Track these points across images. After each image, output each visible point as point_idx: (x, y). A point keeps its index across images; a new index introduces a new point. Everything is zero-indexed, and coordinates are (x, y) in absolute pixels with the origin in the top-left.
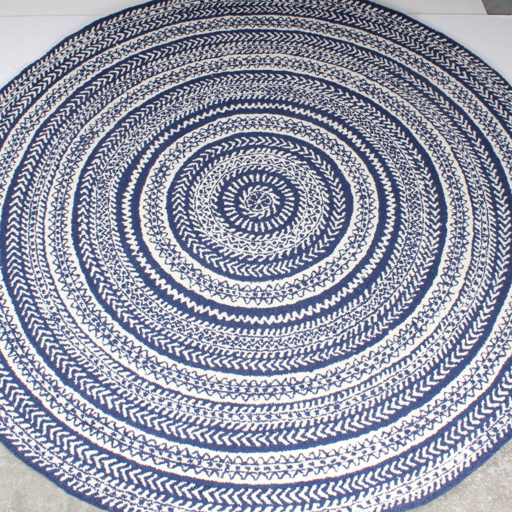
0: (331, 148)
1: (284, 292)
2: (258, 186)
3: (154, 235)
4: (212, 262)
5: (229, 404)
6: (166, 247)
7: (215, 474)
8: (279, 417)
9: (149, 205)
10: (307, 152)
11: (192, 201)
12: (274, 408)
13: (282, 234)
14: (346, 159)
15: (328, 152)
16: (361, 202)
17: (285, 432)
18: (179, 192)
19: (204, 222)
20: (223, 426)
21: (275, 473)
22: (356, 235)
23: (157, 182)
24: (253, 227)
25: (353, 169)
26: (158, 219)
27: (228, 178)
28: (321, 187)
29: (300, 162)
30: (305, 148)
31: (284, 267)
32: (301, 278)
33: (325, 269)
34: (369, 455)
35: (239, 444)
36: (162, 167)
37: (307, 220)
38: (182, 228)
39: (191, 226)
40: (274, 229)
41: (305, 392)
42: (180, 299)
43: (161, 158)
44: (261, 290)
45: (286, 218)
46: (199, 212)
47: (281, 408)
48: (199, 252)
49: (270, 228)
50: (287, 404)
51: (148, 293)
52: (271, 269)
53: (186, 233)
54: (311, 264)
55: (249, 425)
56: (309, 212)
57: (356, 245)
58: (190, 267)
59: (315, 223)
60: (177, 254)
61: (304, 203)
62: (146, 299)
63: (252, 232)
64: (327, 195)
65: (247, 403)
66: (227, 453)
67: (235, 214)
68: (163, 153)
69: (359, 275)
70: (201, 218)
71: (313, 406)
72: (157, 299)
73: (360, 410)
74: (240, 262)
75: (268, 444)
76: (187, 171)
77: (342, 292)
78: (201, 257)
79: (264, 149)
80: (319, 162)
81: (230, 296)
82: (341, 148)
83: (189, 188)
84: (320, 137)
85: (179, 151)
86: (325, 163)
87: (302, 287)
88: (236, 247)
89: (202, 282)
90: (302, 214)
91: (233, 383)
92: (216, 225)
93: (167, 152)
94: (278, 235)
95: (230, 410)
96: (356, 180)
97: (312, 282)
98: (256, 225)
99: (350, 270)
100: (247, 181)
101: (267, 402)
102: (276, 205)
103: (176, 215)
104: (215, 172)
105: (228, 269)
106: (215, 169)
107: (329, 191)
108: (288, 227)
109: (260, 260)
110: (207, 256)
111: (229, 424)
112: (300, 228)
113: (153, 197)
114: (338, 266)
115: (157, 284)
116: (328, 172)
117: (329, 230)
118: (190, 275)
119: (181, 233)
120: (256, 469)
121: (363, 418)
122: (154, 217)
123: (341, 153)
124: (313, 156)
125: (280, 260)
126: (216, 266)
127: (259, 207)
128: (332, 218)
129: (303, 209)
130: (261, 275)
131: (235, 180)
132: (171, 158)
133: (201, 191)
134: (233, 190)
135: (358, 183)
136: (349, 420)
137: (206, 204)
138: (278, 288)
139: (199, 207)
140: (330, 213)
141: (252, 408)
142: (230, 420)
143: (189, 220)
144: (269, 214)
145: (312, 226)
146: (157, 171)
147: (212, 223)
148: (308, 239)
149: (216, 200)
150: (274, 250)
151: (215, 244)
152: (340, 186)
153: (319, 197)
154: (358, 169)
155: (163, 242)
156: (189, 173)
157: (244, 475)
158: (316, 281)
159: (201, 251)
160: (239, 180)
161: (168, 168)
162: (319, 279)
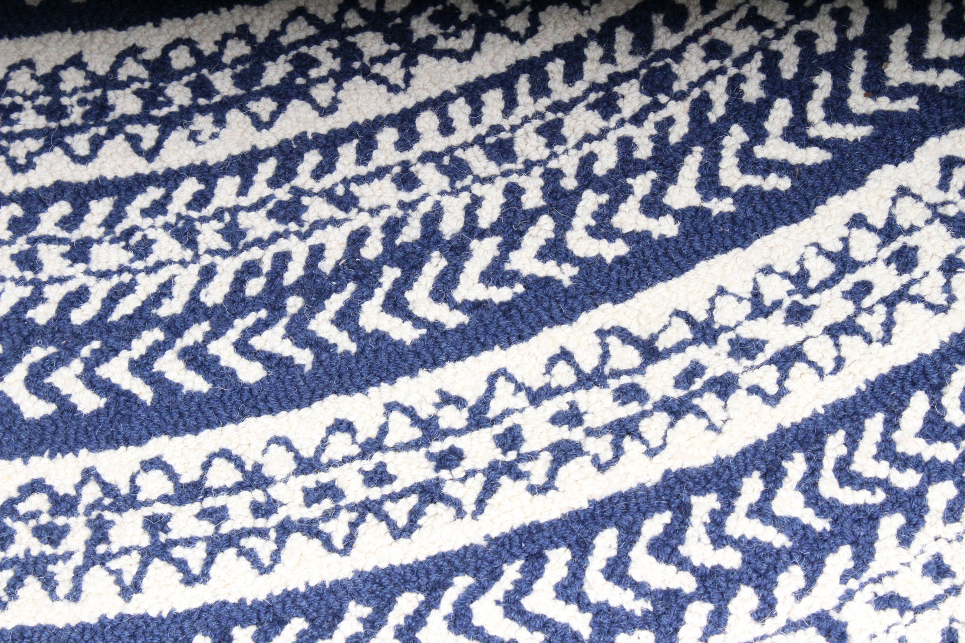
5: (60, 190)
7: (32, 585)
8: (347, 202)
12: (313, 158)
17: (390, 275)
20: (42, 314)
21: (366, 508)
34: (890, 302)
35: (145, 393)
41: (466, 40)
47: (348, 152)
50: (378, 123)
55: (187, 279)
65: (159, 166)
66: (86, 458)
71: (526, 104)
73: (788, 69)
75: (304, 358)
91: (72, 79)
95: (69, 222)
101: (267, 139)
111: (80, 296)
120: (258, 510)
121: (815, 111)
136: (737, 136)
141: (190, 187)
142: (78, 275)
157: (195, 557)
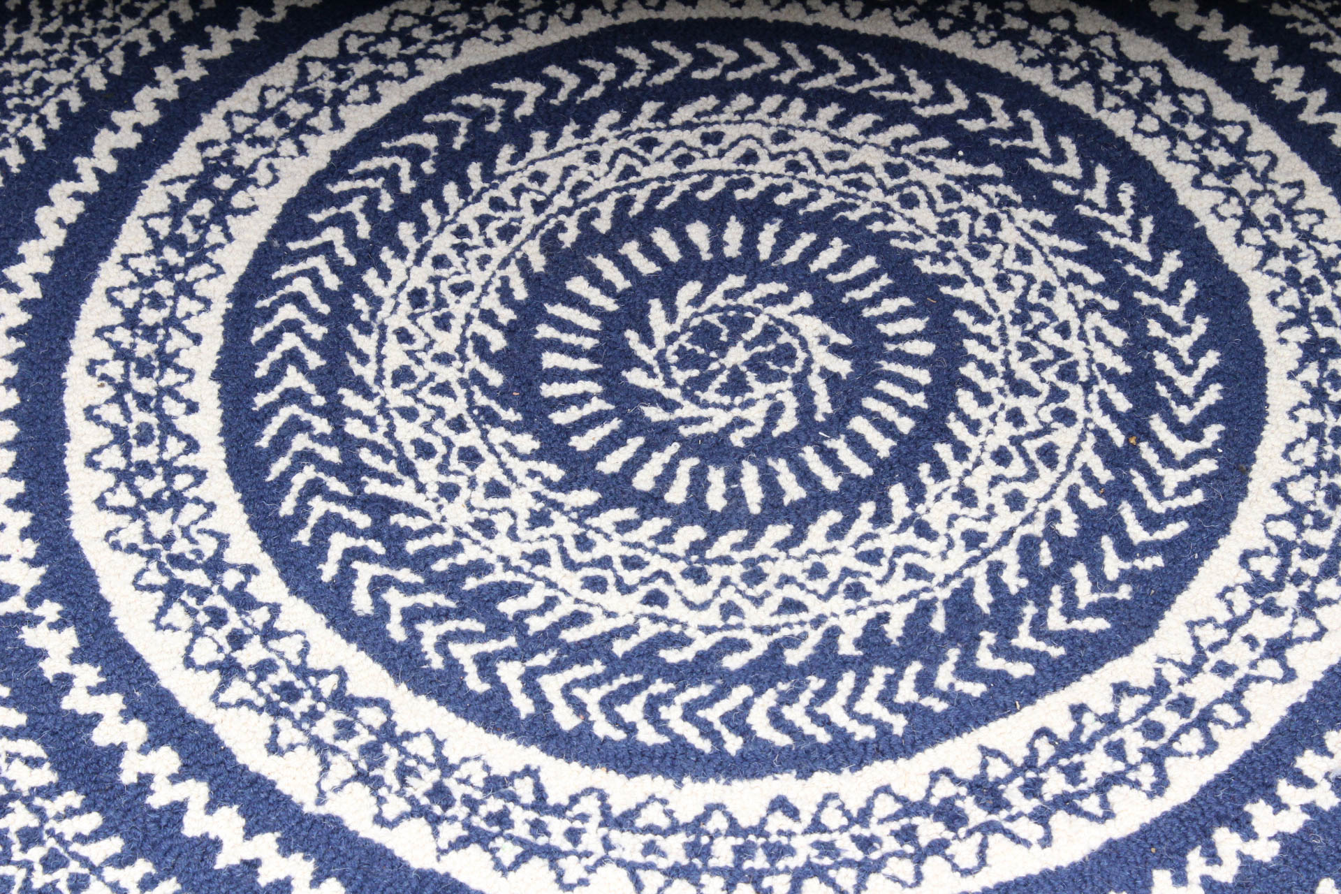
0: (1139, 106)
1: (866, 844)
2: (734, 281)
3: (135, 513)
4: (453, 665)
6: (198, 577)
9: (124, 355)
10: (1003, 121)
11: (366, 344)
13: (861, 526)
14: (1220, 158)
15: (1120, 123)
16: (1311, 374)
18: (299, 300)
19: (425, 451)
22: (1285, 548)
23: (178, 242)
24: (699, 483)
25: (1262, 208)
26: (168, 427)
27: (569, 238)
28: (1082, 294)
29: (964, 169)
30: (995, 103)
31: (868, 704)
32: (967, 768)
33: (1112, 722)
36: (212, 169)
37: (1001, 457)
38: (299, 481)
39: (352, 471)
40: (818, 500)
42: (252, 866)
43: (212, 126)
44: (734, 828)
45: (883, 446)
46: (396, 397)
48: (383, 610)
49: (793, 491)
51: (69, 828)
52: (795, 714)
53: (319, 507)
54: (1030, 692)
56: (1016, 417)
57: (1288, 597)
58: (328, 685)
59: (1047, 476)
60: (260, 617)
61: (988, 370)
62: (53, 861)
63: (694, 509)
64: (1118, 336)
67: (598, 419)
68: (223, 106)
69: (1309, 762)
70: (407, 432)
72: (121, 861)
74: (615, 666)
76: (347, 197)
77: (1213, 858)
78: (397, 632)
79: (772, 102)
80: (1072, 168)
81: (552, 854)
82: (1195, 105)
83: (352, 281)
84: (1074, 51)
85: (315, 100)
86: (1102, 174)
87: (977, 815)
88: (596, 584)
89: (388, 773)
90: (974, 426)
92: (488, 470)
93: (245, 98)
94: (836, 532)
96: (1279, 264)
97: (1032, 789)
98: (716, 476)
99: (1259, 731)
100: (673, 252)
102: (831, 378)
103: (272, 409)
104: (497, 204)
105: (543, 704)
106: (504, 191)
107: (1129, 316)
108: (898, 493)
109: (734, 662)
110: (430, 632)
112: (966, 497)
113: (149, 316)
114: (1183, 705)
115: (128, 776)
116: (1120, 223)
117: (1127, 511)
118: (325, 729)
119: (287, 507)
122: (140, 416)
123: (1194, 131)
124: (1039, 141)
125: (846, 663)
126: (475, 684)
127: (737, 385)
128: (1148, 454)
129: (984, 399)
130: (733, 744)
131: (609, 245)
132: (268, 128)
133: (418, 297)
134: (596, 297)
135: (1292, 277)
137: (444, 359)
138: (832, 818)
139: (402, 375)
140: (1135, 426)
143: (340, 438)
144: (787, 423)
145: (1032, 491)
146: (180, 190)
147: (471, 457)
148: (1009, 556)
149: (497, 341)
150: (816, 607)
151: (479, 568)
152: (1190, 291)
153: (1073, 345)
154: (1289, 210)
155: (181, 546)
156: (355, 206)
158: (1055, 784)
159: (396, 600)
160: (631, 249)
161: (244, 179)
162: (1073, 773)
